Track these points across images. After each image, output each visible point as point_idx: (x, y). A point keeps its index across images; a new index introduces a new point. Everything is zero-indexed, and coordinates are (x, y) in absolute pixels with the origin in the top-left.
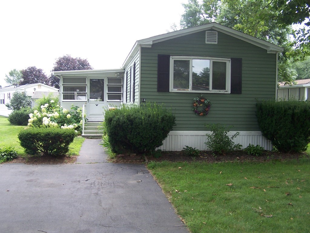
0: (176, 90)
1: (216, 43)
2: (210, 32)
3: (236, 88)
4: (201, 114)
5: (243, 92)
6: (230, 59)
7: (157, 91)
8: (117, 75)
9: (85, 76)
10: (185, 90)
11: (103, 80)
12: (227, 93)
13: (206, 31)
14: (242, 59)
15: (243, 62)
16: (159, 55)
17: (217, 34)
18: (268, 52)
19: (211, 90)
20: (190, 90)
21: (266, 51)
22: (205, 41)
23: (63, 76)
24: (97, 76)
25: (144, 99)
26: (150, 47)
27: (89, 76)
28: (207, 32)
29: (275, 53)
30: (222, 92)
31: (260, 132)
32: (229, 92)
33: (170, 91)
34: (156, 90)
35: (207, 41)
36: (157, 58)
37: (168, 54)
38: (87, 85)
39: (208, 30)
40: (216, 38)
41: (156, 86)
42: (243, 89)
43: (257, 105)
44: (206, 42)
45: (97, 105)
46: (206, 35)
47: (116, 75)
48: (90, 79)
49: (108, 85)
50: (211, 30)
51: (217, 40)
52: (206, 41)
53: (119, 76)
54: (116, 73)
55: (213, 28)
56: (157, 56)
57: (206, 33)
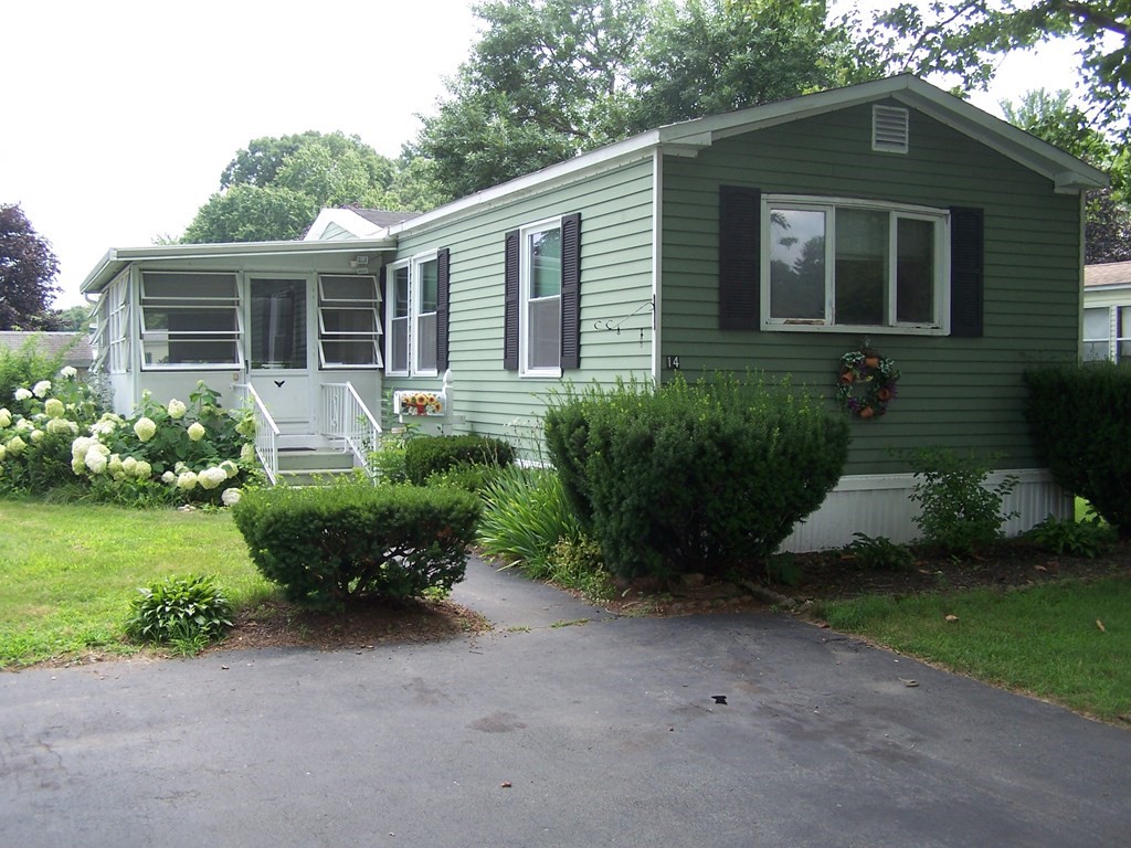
0: (779, 324)
1: (904, 151)
2: (886, 108)
3: (968, 317)
4: (864, 414)
5: (987, 331)
6: (948, 212)
7: (716, 327)
8: (360, 266)
9: (232, 268)
10: (809, 323)
11: (301, 285)
12: (940, 334)
13: (876, 106)
14: (982, 210)
15: (987, 222)
16: (722, 187)
17: (907, 117)
18: (1057, 190)
19: (894, 325)
20: (828, 323)
21: (1052, 185)
22: (870, 142)
23: (142, 266)
24: (278, 268)
25: (673, 358)
26: (693, 154)
27: (247, 267)
28: (878, 110)
29: (1074, 192)
30: (924, 329)
31: (1035, 471)
32: (947, 331)
33: (763, 327)
34: (714, 323)
35: (878, 141)
36: (716, 201)
37: (757, 186)
38: (241, 304)
39: (879, 102)
40: (904, 132)
41: (714, 310)
42: (987, 319)
43: (1026, 376)
44: (876, 148)
45: (280, 385)
46: (874, 118)
47: (354, 264)
48: (252, 280)
49: (321, 304)
50: (889, 100)
51: (907, 142)
52: (874, 143)
53: (366, 270)
54: (355, 256)
55: (895, 96)
56: (718, 190)
57: (874, 113)
